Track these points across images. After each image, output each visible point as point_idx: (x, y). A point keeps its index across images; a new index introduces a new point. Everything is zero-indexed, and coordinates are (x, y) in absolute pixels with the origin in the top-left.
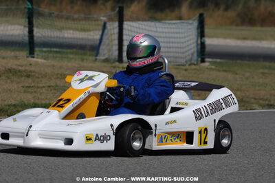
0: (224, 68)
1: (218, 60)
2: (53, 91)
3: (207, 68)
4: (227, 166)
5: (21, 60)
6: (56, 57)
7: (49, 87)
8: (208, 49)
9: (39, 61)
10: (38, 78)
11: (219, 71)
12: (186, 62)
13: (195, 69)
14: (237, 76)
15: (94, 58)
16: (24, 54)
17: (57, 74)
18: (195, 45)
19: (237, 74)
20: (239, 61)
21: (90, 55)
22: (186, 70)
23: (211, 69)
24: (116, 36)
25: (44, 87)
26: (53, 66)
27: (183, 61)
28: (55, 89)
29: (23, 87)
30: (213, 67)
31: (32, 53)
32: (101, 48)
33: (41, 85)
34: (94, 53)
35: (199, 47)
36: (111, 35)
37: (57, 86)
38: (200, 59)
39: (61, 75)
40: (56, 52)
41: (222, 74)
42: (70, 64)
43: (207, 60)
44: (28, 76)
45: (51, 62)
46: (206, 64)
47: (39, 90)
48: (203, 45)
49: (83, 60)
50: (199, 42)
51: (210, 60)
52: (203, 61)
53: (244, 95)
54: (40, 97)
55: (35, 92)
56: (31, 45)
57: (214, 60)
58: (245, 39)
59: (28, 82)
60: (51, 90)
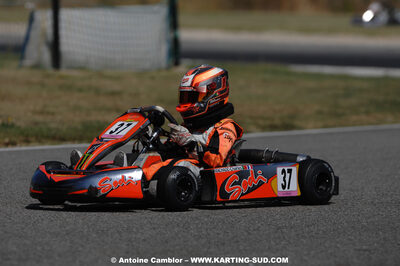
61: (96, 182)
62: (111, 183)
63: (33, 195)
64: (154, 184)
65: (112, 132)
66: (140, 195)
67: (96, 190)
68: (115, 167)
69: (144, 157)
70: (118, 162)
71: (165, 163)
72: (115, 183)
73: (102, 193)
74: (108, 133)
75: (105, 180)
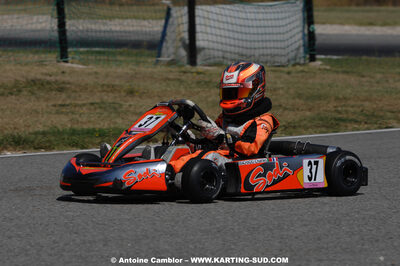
0: (344, 69)
1: (335, 57)
2: (98, 111)
3: (320, 69)
4: (358, 212)
5: (48, 66)
6: (100, 60)
7: (92, 104)
8: (319, 41)
9: (75, 67)
10: (75, 91)
11: (337, 72)
12: (289, 61)
13: (302, 71)
14: (364, 79)
15: (154, 60)
16: (52, 57)
17: (103, 85)
18: (300, 35)
19: (363, 76)
20: (364, 58)
21: (148, 56)
22: (289, 73)
23: (325, 69)
24: (185, 27)
25: (84, 105)
26: (96, 73)
27: (284, 60)
28: (101, 108)
29: (54, 106)
30: (328, 67)
31: (64, 56)
32: (164, 44)
33: (80, 102)
34: (154, 52)
35: (306, 38)
36: (179, 25)
37: (103, 103)
38: (308, 56)
39: (108, 86)
40: (99, 53)
41: (341, 76)
42: (120, 70)
43: (318, 57)
44: (61, 90)
45: (92, 68)
46: (318, 63)
47: (77, 109)
48: (311, 36)
49: (138, 63)
50: (306, 32)
51: (323, 57)
52: (313, 59)
53: (375, 106)
54: (80, 119)
55: (73, 113)
56: (62, 44)
57: (329, 57)
58: (371, 24)
59: (62, 98)
60: (95, 109)
61: (121, 175)
62: (136, 176)
63: (64, 187)
64: (179, 177)
65: (141, 125)
66: (164, 187)
67: (121, 183)
68: (142, 160)
69: (173, 149)
70: (146, 155)
71: (194, 155)
72: (140, 176)
73: (127, 185)
74: (137, 126)
75: (129, 173)
